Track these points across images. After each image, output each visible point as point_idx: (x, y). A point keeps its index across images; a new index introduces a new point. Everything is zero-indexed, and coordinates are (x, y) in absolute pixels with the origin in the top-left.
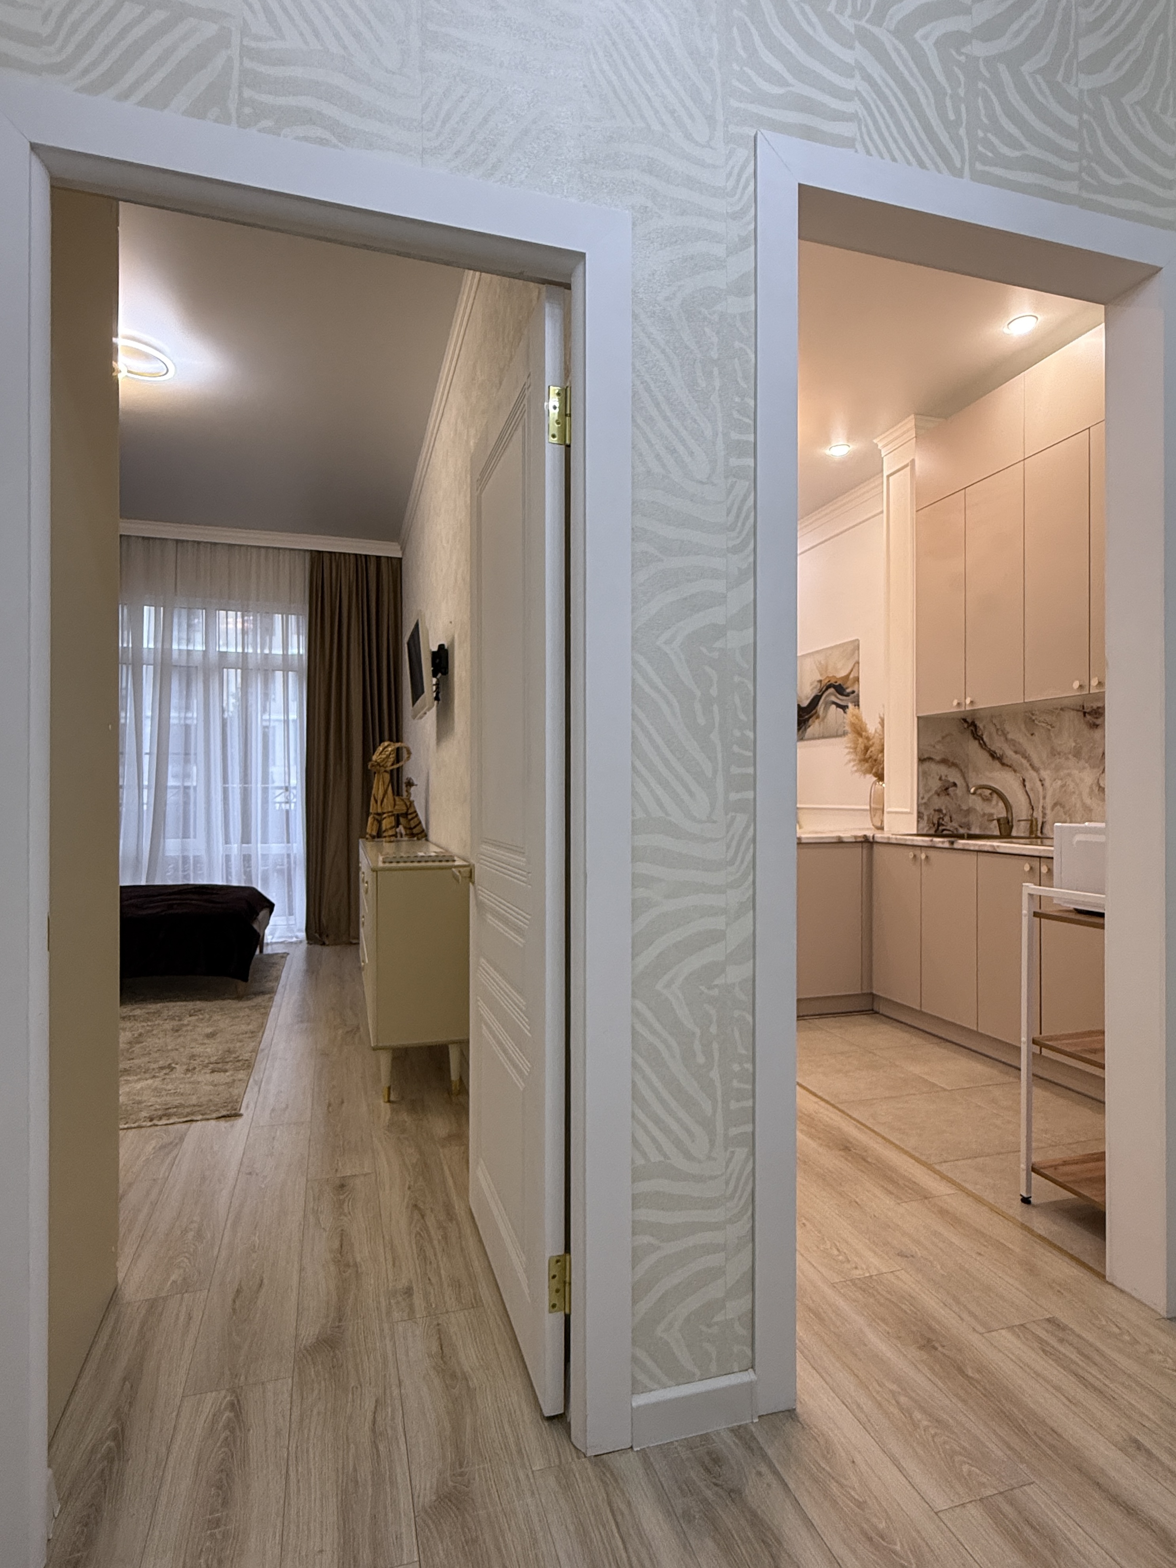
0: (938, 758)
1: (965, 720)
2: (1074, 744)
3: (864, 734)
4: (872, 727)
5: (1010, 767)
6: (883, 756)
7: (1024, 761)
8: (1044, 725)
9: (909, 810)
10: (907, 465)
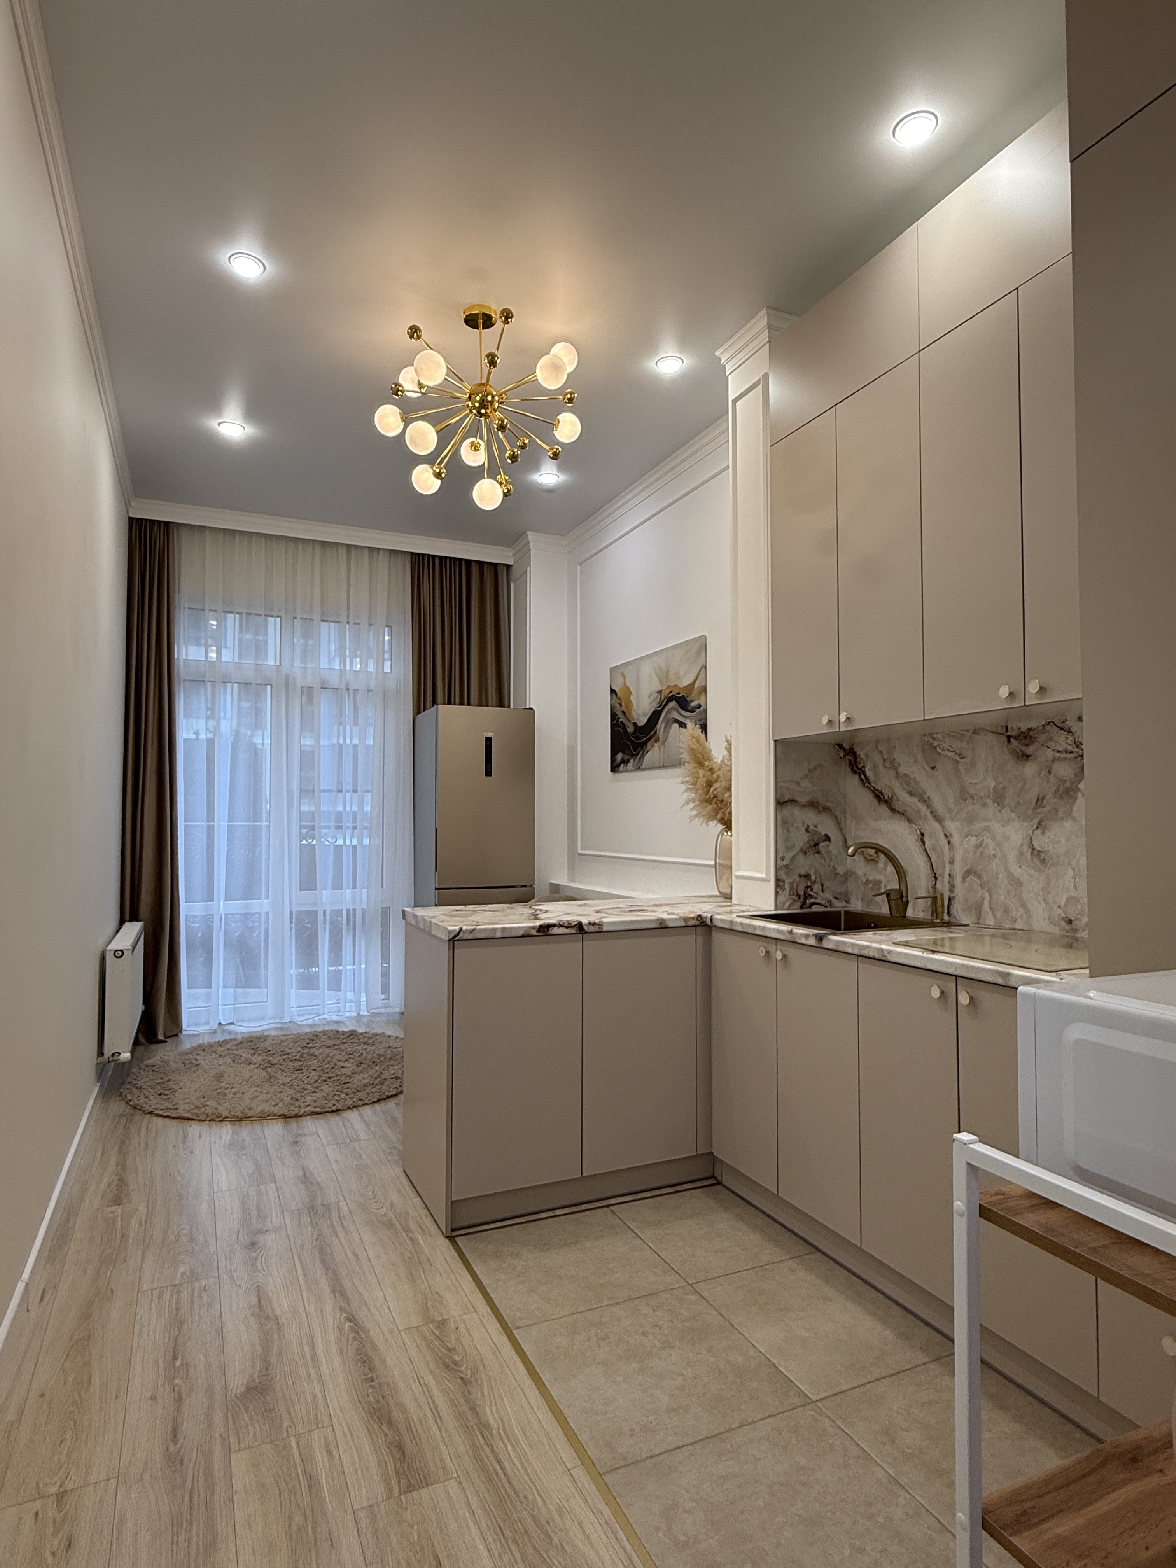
0: (803, 800)
1: (841, 746)
2: (993, 784)
3: (707, 763)
4: (718, 753)
5: (903, 814)
6: (731, 796)
7: (923, 808)
8: (950, 754)
9: (765, 876)
10: (759, 382)
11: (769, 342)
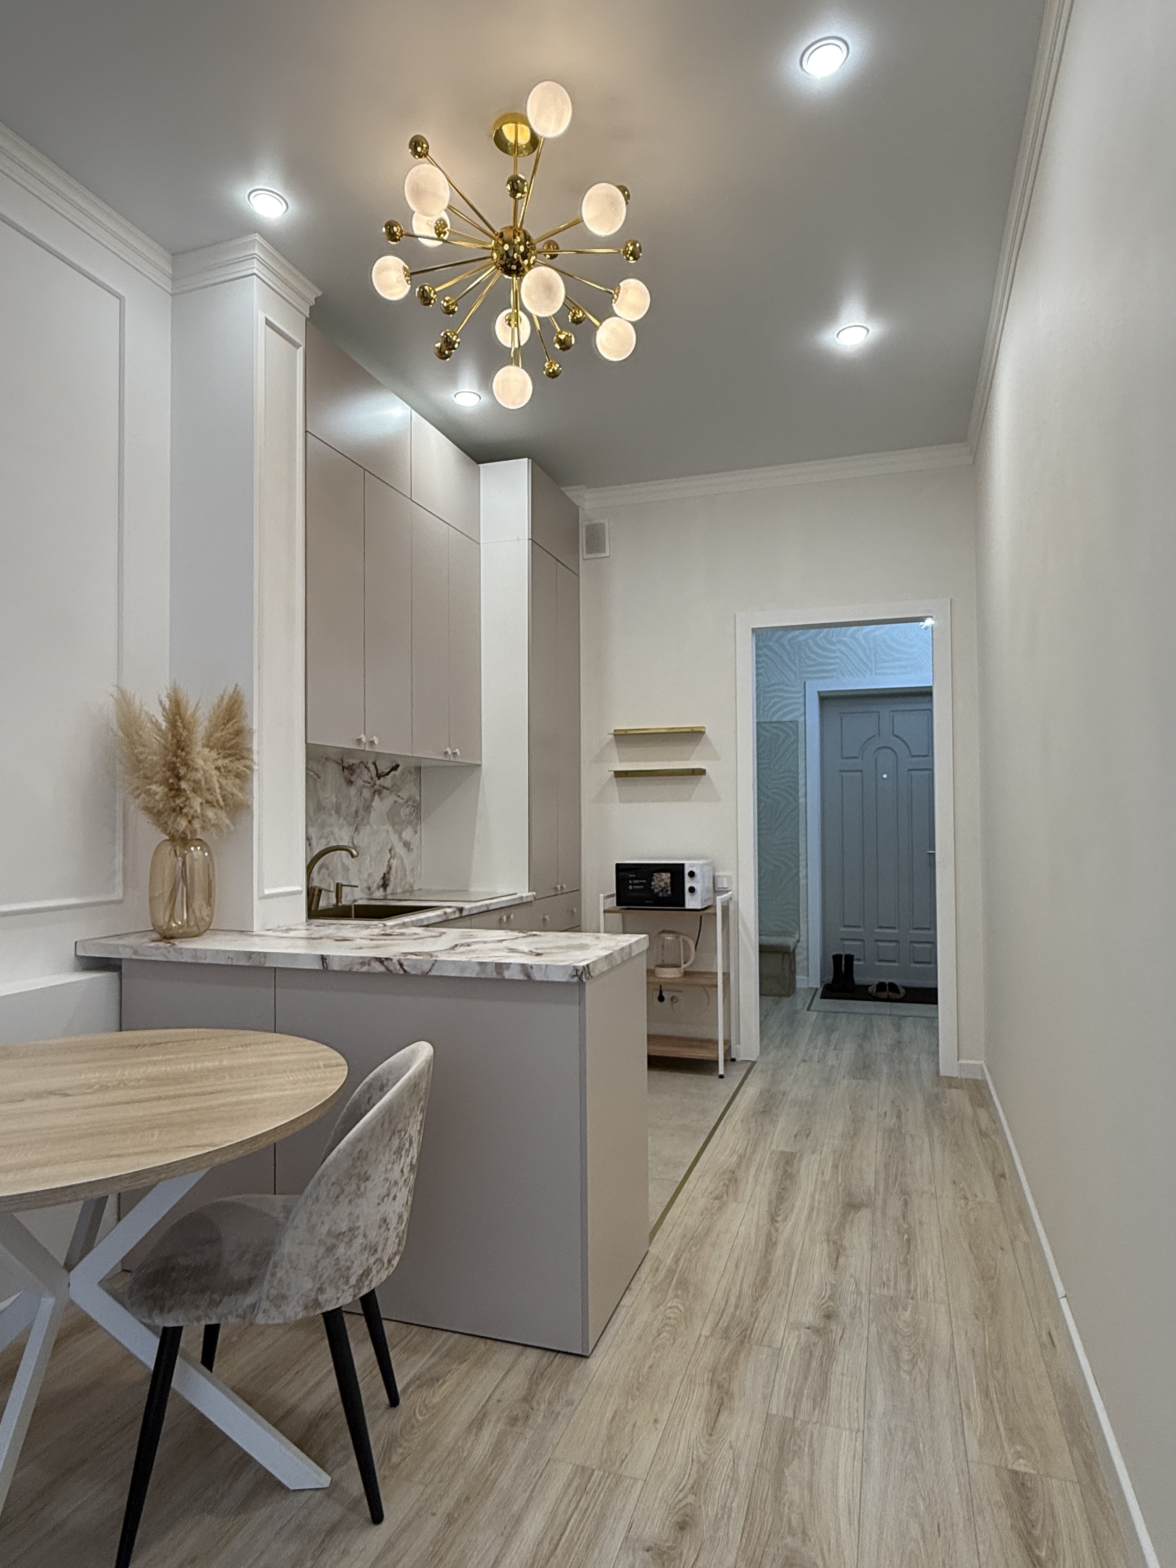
2: (335, 800)
9: (299, 888)
10: (297, 346)
11: (307, 319)
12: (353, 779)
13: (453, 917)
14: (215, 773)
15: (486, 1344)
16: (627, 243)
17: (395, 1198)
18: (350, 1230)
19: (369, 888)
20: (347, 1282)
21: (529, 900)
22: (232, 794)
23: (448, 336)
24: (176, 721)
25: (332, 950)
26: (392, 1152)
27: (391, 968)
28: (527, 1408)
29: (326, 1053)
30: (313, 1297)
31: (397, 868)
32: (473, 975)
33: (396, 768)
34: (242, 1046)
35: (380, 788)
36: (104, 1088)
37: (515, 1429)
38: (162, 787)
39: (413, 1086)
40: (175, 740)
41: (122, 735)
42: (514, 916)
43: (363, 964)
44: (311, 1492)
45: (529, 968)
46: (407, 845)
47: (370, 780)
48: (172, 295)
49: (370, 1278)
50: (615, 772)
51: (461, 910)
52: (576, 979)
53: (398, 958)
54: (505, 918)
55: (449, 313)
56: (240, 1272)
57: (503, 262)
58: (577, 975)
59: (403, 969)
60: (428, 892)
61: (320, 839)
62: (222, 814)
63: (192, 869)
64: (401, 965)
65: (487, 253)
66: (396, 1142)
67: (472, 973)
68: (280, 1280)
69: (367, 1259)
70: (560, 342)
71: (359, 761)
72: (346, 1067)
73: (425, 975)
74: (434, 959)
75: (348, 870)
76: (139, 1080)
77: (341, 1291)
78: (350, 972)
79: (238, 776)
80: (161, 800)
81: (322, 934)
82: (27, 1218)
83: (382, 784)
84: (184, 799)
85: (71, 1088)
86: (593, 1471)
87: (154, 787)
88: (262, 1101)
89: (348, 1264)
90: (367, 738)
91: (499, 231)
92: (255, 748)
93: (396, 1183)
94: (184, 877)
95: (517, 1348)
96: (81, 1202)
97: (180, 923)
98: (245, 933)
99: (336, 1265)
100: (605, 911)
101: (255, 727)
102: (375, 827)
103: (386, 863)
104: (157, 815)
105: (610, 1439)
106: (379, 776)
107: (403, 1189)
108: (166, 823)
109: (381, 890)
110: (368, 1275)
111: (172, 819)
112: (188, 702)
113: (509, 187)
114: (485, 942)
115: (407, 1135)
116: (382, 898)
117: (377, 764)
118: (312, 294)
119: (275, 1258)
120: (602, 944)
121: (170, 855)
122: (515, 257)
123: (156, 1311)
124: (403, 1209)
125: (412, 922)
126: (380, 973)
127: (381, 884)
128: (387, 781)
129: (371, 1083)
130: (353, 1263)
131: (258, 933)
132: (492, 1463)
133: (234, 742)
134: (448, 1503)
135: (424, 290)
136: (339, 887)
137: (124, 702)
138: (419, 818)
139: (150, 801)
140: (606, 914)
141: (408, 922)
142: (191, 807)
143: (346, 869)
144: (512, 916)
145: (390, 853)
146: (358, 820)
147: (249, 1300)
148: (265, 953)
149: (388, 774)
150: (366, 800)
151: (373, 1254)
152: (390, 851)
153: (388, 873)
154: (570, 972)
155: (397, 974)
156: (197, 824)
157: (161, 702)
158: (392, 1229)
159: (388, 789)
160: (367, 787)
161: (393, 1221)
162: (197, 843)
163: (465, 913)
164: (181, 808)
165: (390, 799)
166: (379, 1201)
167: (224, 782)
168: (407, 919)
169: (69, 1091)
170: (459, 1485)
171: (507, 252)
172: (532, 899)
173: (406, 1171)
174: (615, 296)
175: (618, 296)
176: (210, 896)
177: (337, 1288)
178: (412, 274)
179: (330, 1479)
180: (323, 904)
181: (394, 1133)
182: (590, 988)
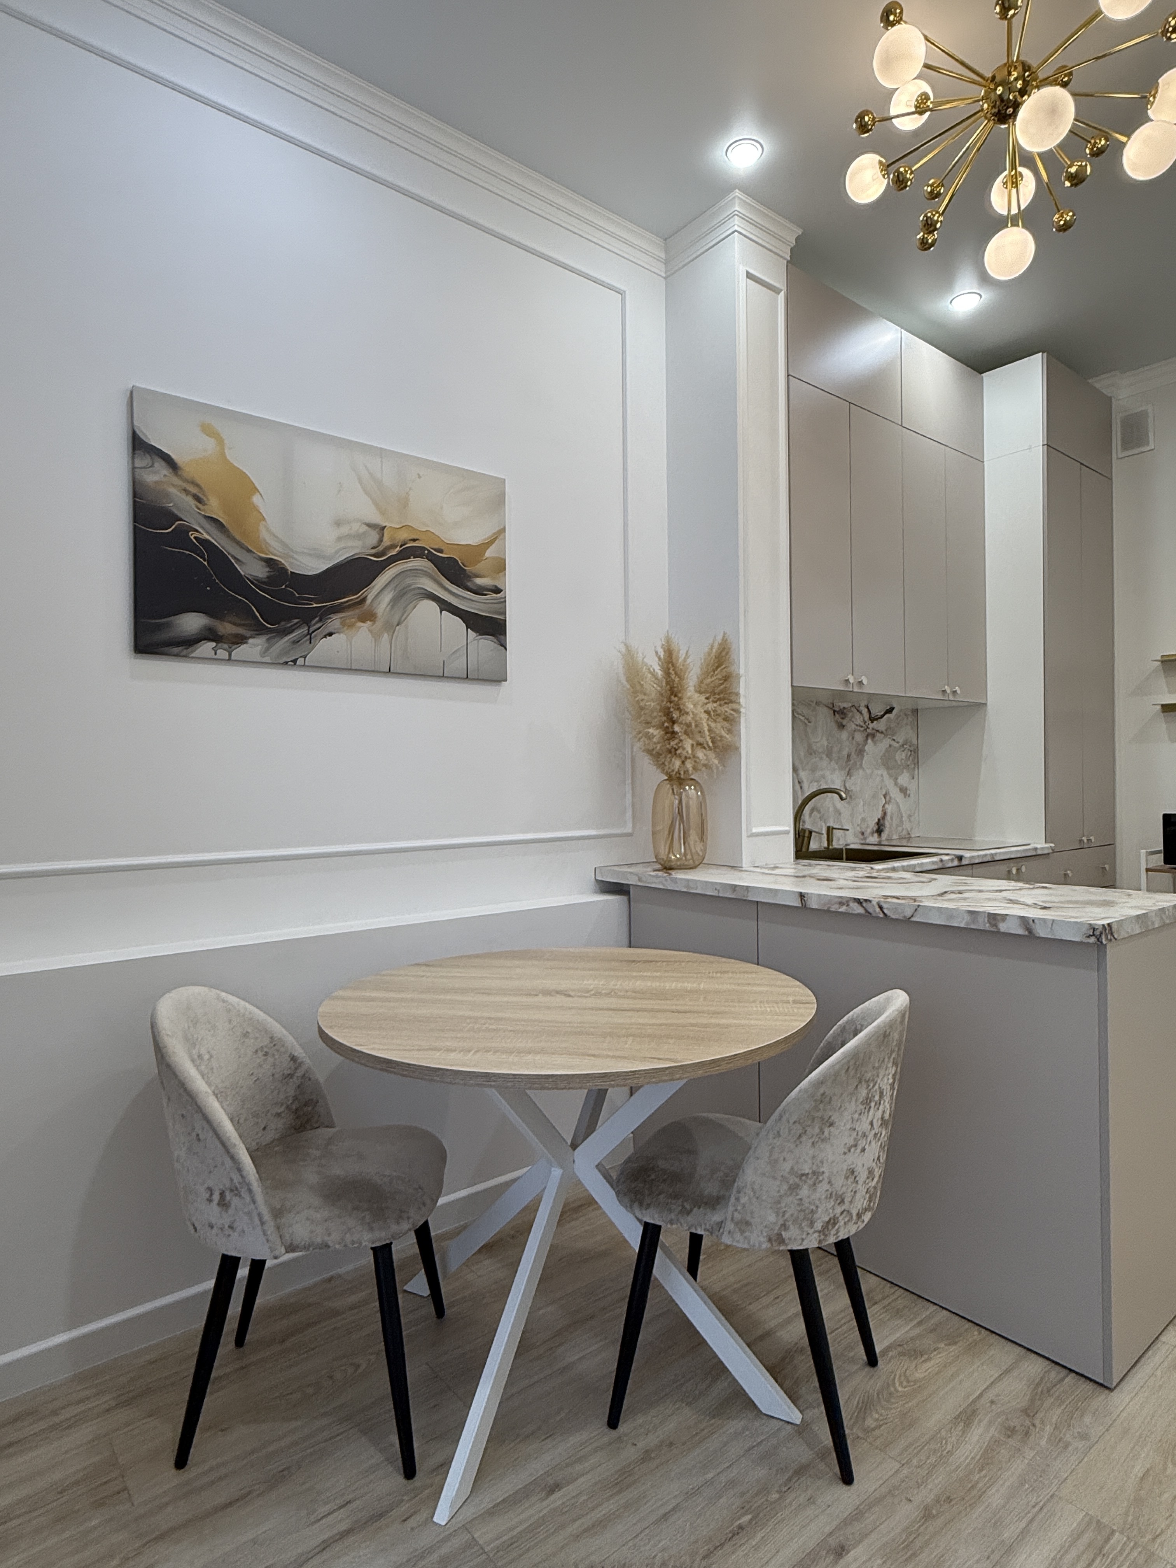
2: (826, 744)
9: (787, 828)
10: (777, 291)
11: (788, 262)
12: (844, 722)
13: (950, 865)
14: (704, 716)
15: (980, 1333)
16: (1167, 19)
17: (863, 1150)
18: (814, 1173)
19: (863, 834)
20: (812, 1224)
21: (1046, 852)
22: (721, 737)
23: (928, 218)
24: (669, 669)
25: (813, 889)
26: (859, 1103)
27: (870, 910)
28: (1027, 1423)
29: (797, 989)
30: (776, 1232)
31: (892, 814)
32: (962, 925)
33: (890, 711)
34: (721, 972)
35: (874, 731)
36: (598, 994)
37: (1011, 1442)
38: (658, 731)
39: (884, 1036)
40: (668, 687)
41: (628, 687)
42: (1026, 868)
43: (841, 904)
44: (781, 1423)
45: (1031, 922)
46: (904, 791)
47: (862, 724)
48: (665, 278)
49: (836, 1227)
50: (1163, 706)
51: (960, 858)
52: (1092, 940)
53: (877, 900)
54: (1014, 871)
55: (934, 199)
56: (711, 1188)
57: (995, 110)
58: (1094, 935)
59: (883, 912)
60: (927, 839)
61: (811, 782)
62: (711, 755)
63: (688, 807)
64: (881, 908)
65: (976, 107)
66: (863, 1092)
67: (961, 922)
68: (744, 1206)
69: (833, 1208)
70: (1071, 177)
71: (850, 705)
72: (816, 1006)
73: (908, 921)
74: (917, 903)
75: (840, 814)
76: (627, 991)
77: (805, 1233)
78: (828, 911)
79: (726, 719)
80: (658, 743)
81: (806, 873)
82: (537, 1096)
83: (875, 727)
84: (676, 741)
85: (573, 990)
86: (1113, 1532)
87: (651, 730)
88: (727, 1026)
89: (813, 1207)
90: (855, 678)
91: (989, 75)
92: (742, 691)
93: (864, 1135)
94: (680, 813)
95: (1018, 1350)
96: (586, 1091)
97: (678, 856)
98: (735, 867)
99: (799, 1205)
100: (1148, 870)
101: (742, 671)
102: (869, 771)
103: (881, 809)
104: (656, 756)
105: (1138, 1501)
106: (872, 719)
107: (873, 1143)
108: (663, 763)
109: (876, 835)
110: (835, 1224)
111: (668, 759)
112: (679, 651)
113: (998, 9)
114: (980, 891)
115: (877, 1087)
116: (876, 843)
117: (870, 707)
118: (791, 235)
119: (738, 1183)
120: (1133, 902)
121: (668, 793)
122: (1011, 97)
123: (636, 1204)
124: (874, 1164)
125: (903, 867)
126: (859, 915)
127: (875, 829)
128: (881, 725)
129: (844, 1026)
130: (817, 1207)
131: (747, 869)
132: (981, 1470)
133: (722, 687)
134: (925, 1495)
135: (900, 173)
136: (830, 830)
137: (629, 657)
138: (917, 763)
139: (649, 744)
140: (1149, 873)
141: (898, 867)
142: (684, 749)
143: (838, 813)
144: (1023, 869)
145: (885, 798)
146: (850, 764)
147: (716, 1218)
148: (747, 887)
149: (882, 717)
150: (858, 744)
151: (839, 1204)
152: (885, 796)
153: (883, 818)
154: (1084, 930)
155: (878, 917)
156: (689, 765)
157: (657, 653)
158: (861, 1182)
159: (882, 732)
160: (859, 731)
161: (863, 1176)
162: (692, 782)
163: (964, 862)
164: (676, 750)
165: (884, 743)
166: (846, 1151)
167: (713, 725)
168: (897, 864)
169: (572, 994)
170: (938, 1481)
171: (1000, 95)
172: (1051, 851)
173: (876, 1124)
174: (1151, 99)
175: (1154, 98)
176: (703, 832)
177: (801, 1228)
178: (889, 166)
179: (801, 1417)
180: (814, 846)
181: (860, 1082)
182: (1112, 951)
